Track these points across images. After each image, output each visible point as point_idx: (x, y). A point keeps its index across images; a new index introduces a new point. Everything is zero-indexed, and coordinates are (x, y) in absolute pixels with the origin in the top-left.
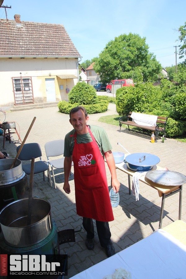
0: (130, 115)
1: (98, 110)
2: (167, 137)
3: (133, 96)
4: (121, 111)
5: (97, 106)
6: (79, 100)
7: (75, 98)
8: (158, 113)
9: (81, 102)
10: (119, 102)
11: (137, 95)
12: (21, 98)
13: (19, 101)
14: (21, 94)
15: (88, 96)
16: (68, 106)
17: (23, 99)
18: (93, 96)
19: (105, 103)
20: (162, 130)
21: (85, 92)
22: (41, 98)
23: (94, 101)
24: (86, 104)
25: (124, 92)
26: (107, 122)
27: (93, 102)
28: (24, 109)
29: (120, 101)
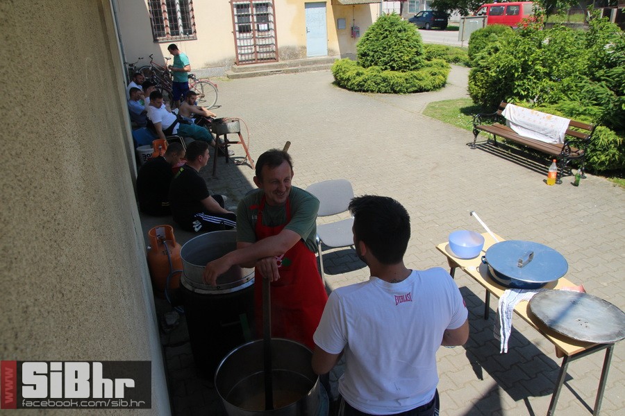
0: (502, 109)
1: (425, 84)
2: (587, 171)
3: (514, 61)
4: (480, 95)
5: (423, 75)
6: (382, 59)
7: (371, 54)
8: (573, 109)
9: (386, 64)
10: (476, 71)
11: (523, 59)
12: (249, 47)
13: (245, 54)
14: (250, 39)
15: (402, 50)
16: (355, 72)
17: (253, 51)
18: (415, 50)
19: (442, 66)
20: (579, 154)
21: (396, 40)
22: (294, 49)
23: (416, 62)
24: (396, 70)
25: (492, 48)
26: (444, 118)
27: (413, 64)
28: (257, 73)
29: (479, 71)
